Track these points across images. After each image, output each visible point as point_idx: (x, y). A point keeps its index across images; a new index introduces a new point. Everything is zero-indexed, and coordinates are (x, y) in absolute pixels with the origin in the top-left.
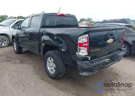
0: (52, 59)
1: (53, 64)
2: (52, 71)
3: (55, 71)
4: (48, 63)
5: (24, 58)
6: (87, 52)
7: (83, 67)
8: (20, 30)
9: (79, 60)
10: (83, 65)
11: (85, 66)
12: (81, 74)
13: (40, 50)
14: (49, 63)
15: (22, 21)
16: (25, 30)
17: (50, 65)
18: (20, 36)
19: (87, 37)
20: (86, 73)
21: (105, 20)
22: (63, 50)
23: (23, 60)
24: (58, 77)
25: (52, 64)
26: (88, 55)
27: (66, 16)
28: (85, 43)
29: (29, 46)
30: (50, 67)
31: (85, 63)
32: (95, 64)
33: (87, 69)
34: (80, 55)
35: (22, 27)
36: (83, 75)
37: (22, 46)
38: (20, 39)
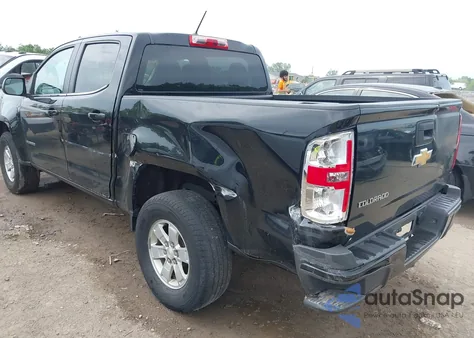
0: (173, 228)
1: (178, 247)
2: (173, 276)
3: (186, 277)
4: (153, 244)
5: (45, 216)
6: (344, 210)
7: (324, 275)
8: (32, 98)
9: (302, 240)
10: (325, 267)
11: (333, 272)
12: (309, 300)
13: (116, 185)
14: (159, 244)
15: (39, 61)
16: (51, 102)
17: (166, 252)
18: (30, 121)
19: (349, 143)
20: (332, 297)
21: (353, 73)
22: (225, 192)
23: (42, 224)
24: (202, 301)
25: (171, 250)
26: (345, 223)
27: (225, 49)
28: (338, 168)
29: (70, 164)
30: (163, 260)
31: (335, 259)
32: (372, 258)
33: (341, 282)
34: (311, 222)
35: (41, 86)
36: (321, 307)
37: (38, 163)
38: (30, 133)
